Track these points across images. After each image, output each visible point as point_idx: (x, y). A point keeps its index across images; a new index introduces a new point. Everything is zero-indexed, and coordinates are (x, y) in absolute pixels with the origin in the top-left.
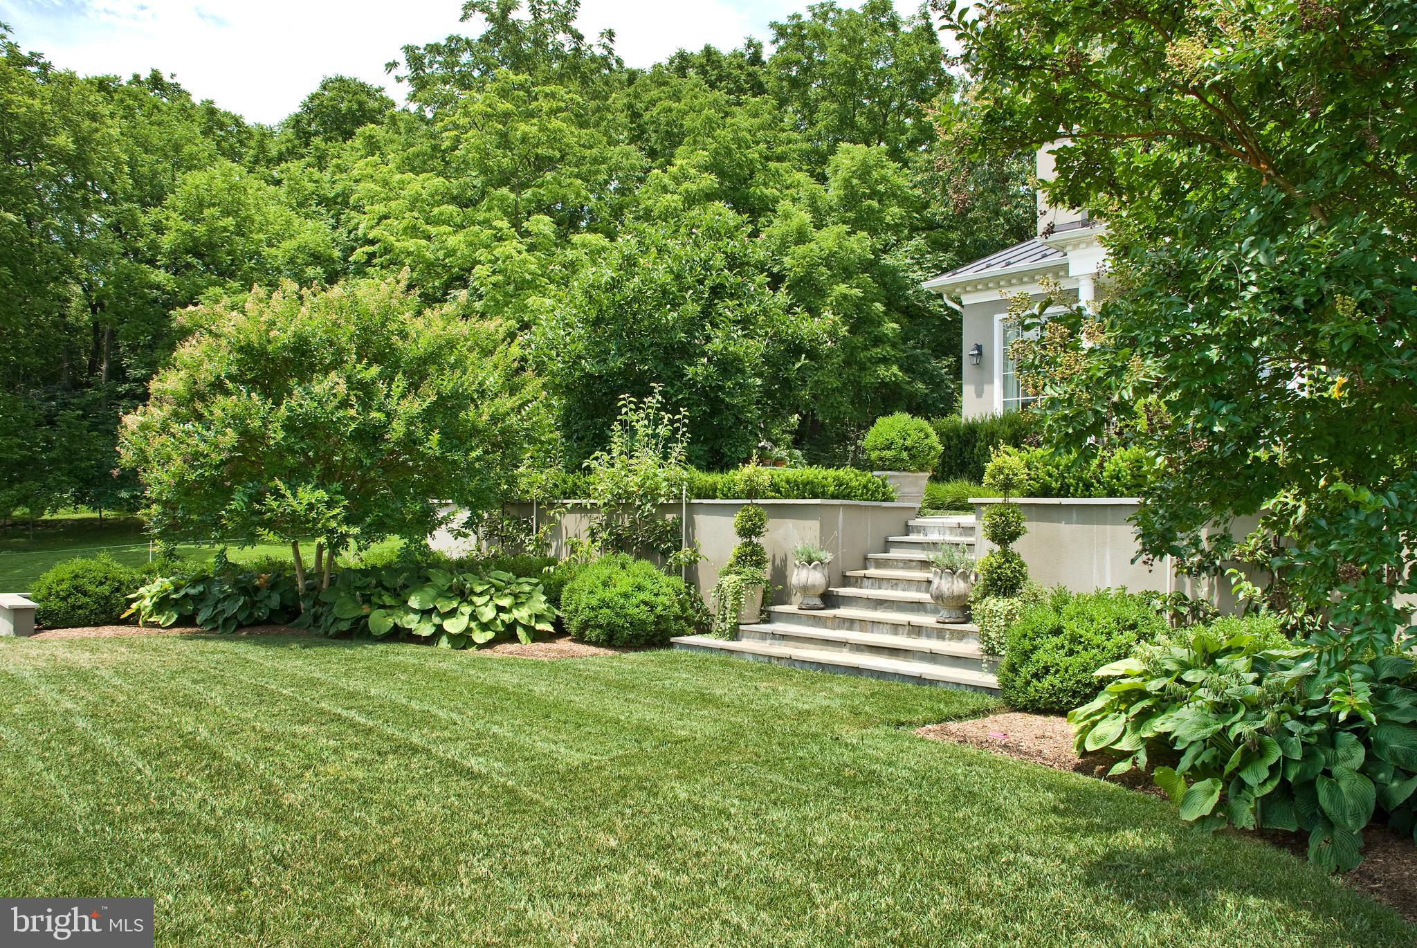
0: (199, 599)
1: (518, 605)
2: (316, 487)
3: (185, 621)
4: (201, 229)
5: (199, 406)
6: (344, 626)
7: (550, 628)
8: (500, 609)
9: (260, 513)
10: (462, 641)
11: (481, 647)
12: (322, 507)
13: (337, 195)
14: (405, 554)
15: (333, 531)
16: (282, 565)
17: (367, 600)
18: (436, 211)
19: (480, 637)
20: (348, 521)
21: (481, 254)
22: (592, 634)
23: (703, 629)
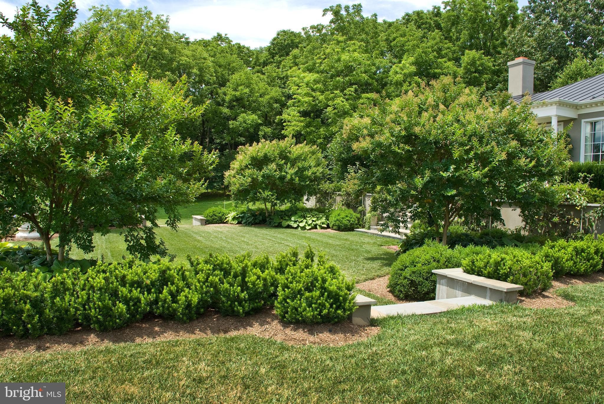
0: (242, 217)
1: (318, 220)
2: (269, 191)
3: (239, 223)
4: (237, 94)
5: (242, 172)
6: (276, 224)
7: (326, 226)
8: (313, 221)
9: (256, 197)
10: (304, 228)
11: (308, 230)
12: (270, 196)
13: (284, 77)
14: (291, 208)
15: (273, 202)
16: (263, 209)
17: (282, 218)
18: (315, 87)
19: (308, 228)
20: (277, 199)
21: (330, 103)
22: (335, 227)
23: (363, 227)
